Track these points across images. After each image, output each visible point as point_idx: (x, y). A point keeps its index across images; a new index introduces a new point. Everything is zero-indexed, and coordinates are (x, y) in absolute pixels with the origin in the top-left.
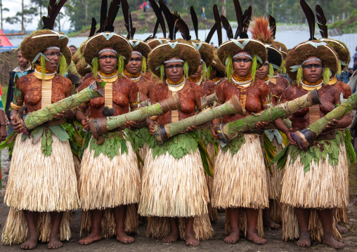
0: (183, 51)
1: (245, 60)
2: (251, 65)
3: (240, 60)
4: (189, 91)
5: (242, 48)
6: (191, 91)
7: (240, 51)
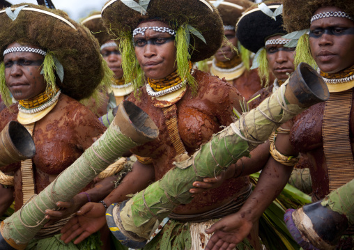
0: (33, 26)
1: (155, 40)
2: (174, 49)
3: (142, 41)
4: (61, 124)
5: (143, 11)
6: (67, 124)
7: (141, 20)
